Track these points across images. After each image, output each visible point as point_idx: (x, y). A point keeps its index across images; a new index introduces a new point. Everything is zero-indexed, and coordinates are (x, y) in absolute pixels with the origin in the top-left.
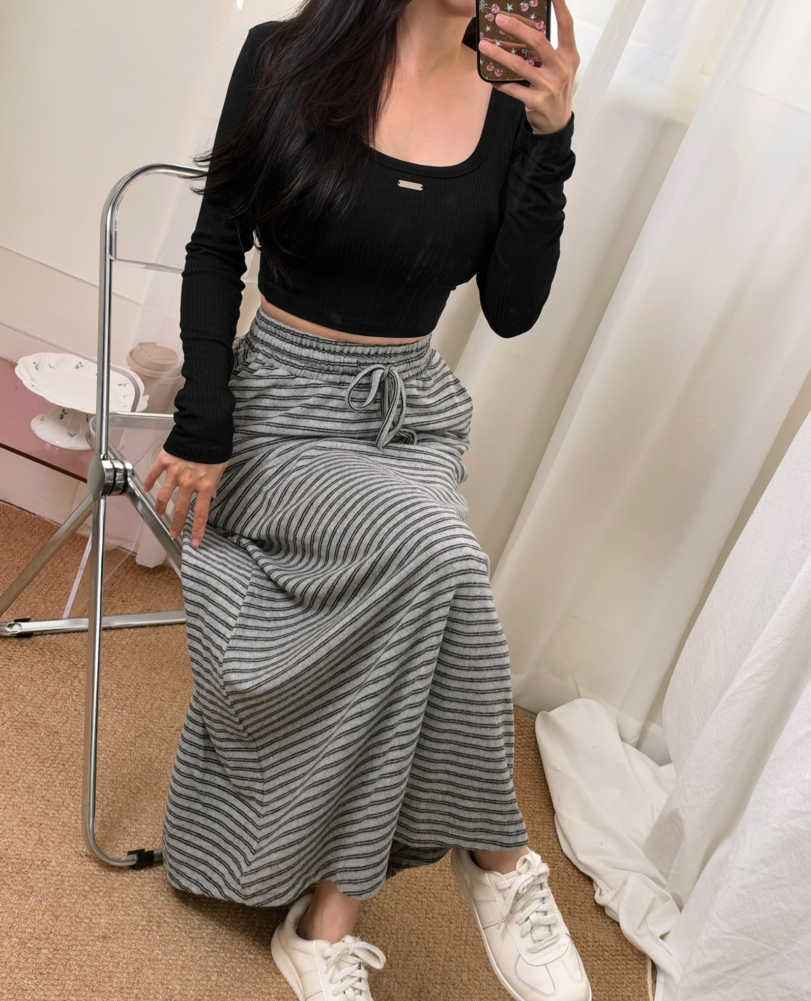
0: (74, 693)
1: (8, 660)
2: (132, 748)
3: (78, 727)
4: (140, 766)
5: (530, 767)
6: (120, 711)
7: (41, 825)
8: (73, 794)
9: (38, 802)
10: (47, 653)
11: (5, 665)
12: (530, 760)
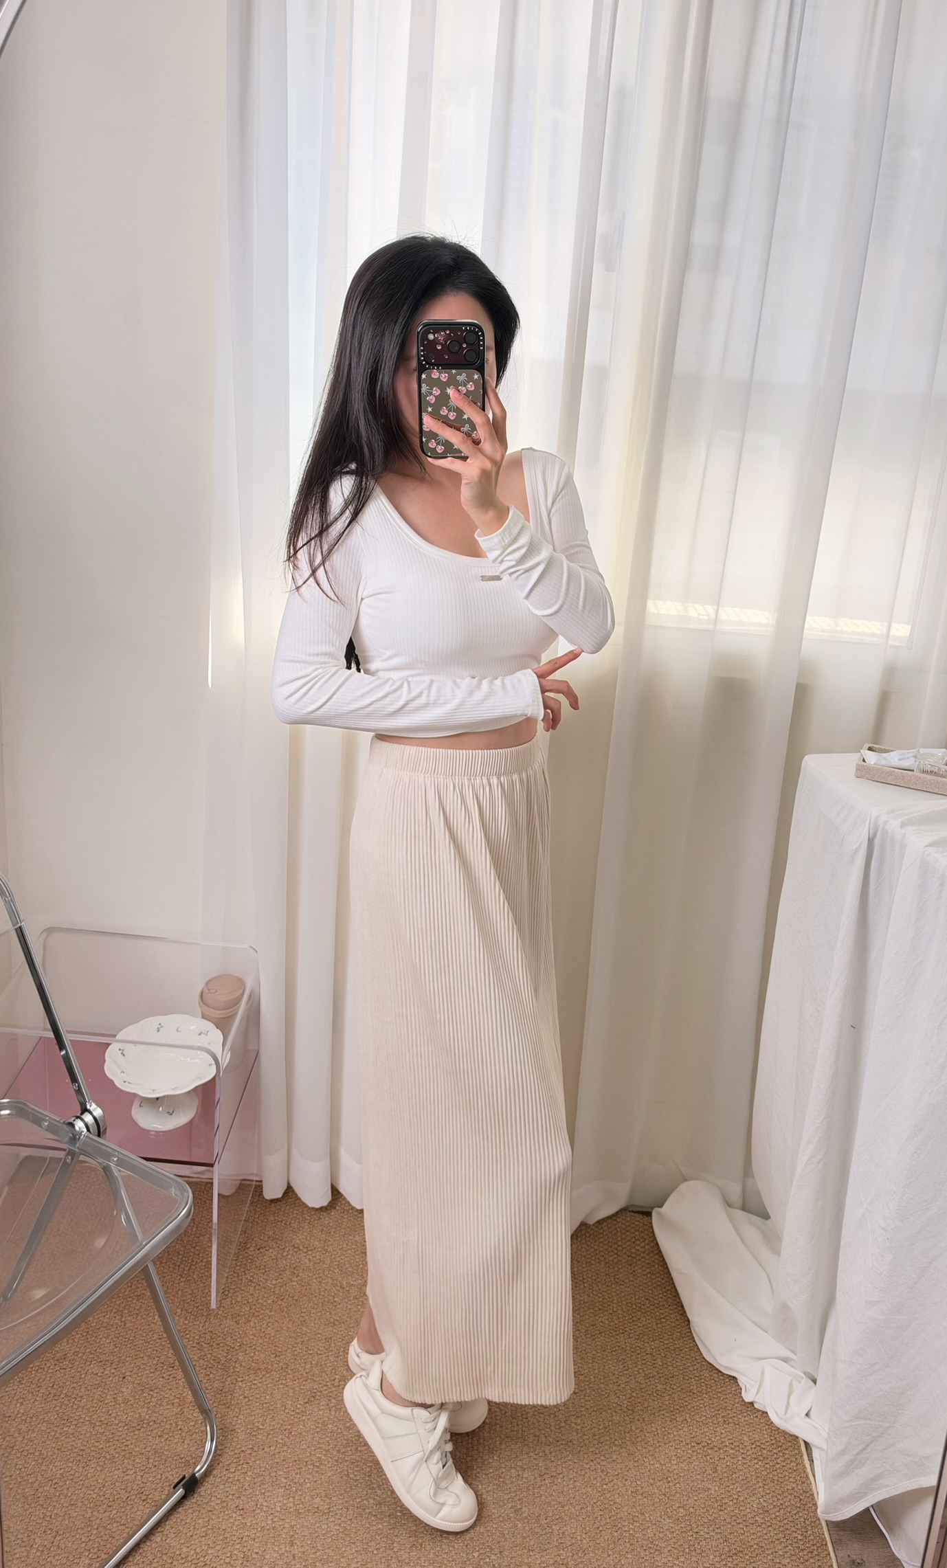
0: (239, 1379)
1: (171, 1369)
2: (304, 1418)
3: (251, 1416)
4: (316, 1435)
5: (658, 1275)
6: (284, 1382)
7: (242, 1538)
8: (263, 1491)
9: (234, 1515)
10: (205, 1345)
11: (170, 1375)
12: (656, 1266)
